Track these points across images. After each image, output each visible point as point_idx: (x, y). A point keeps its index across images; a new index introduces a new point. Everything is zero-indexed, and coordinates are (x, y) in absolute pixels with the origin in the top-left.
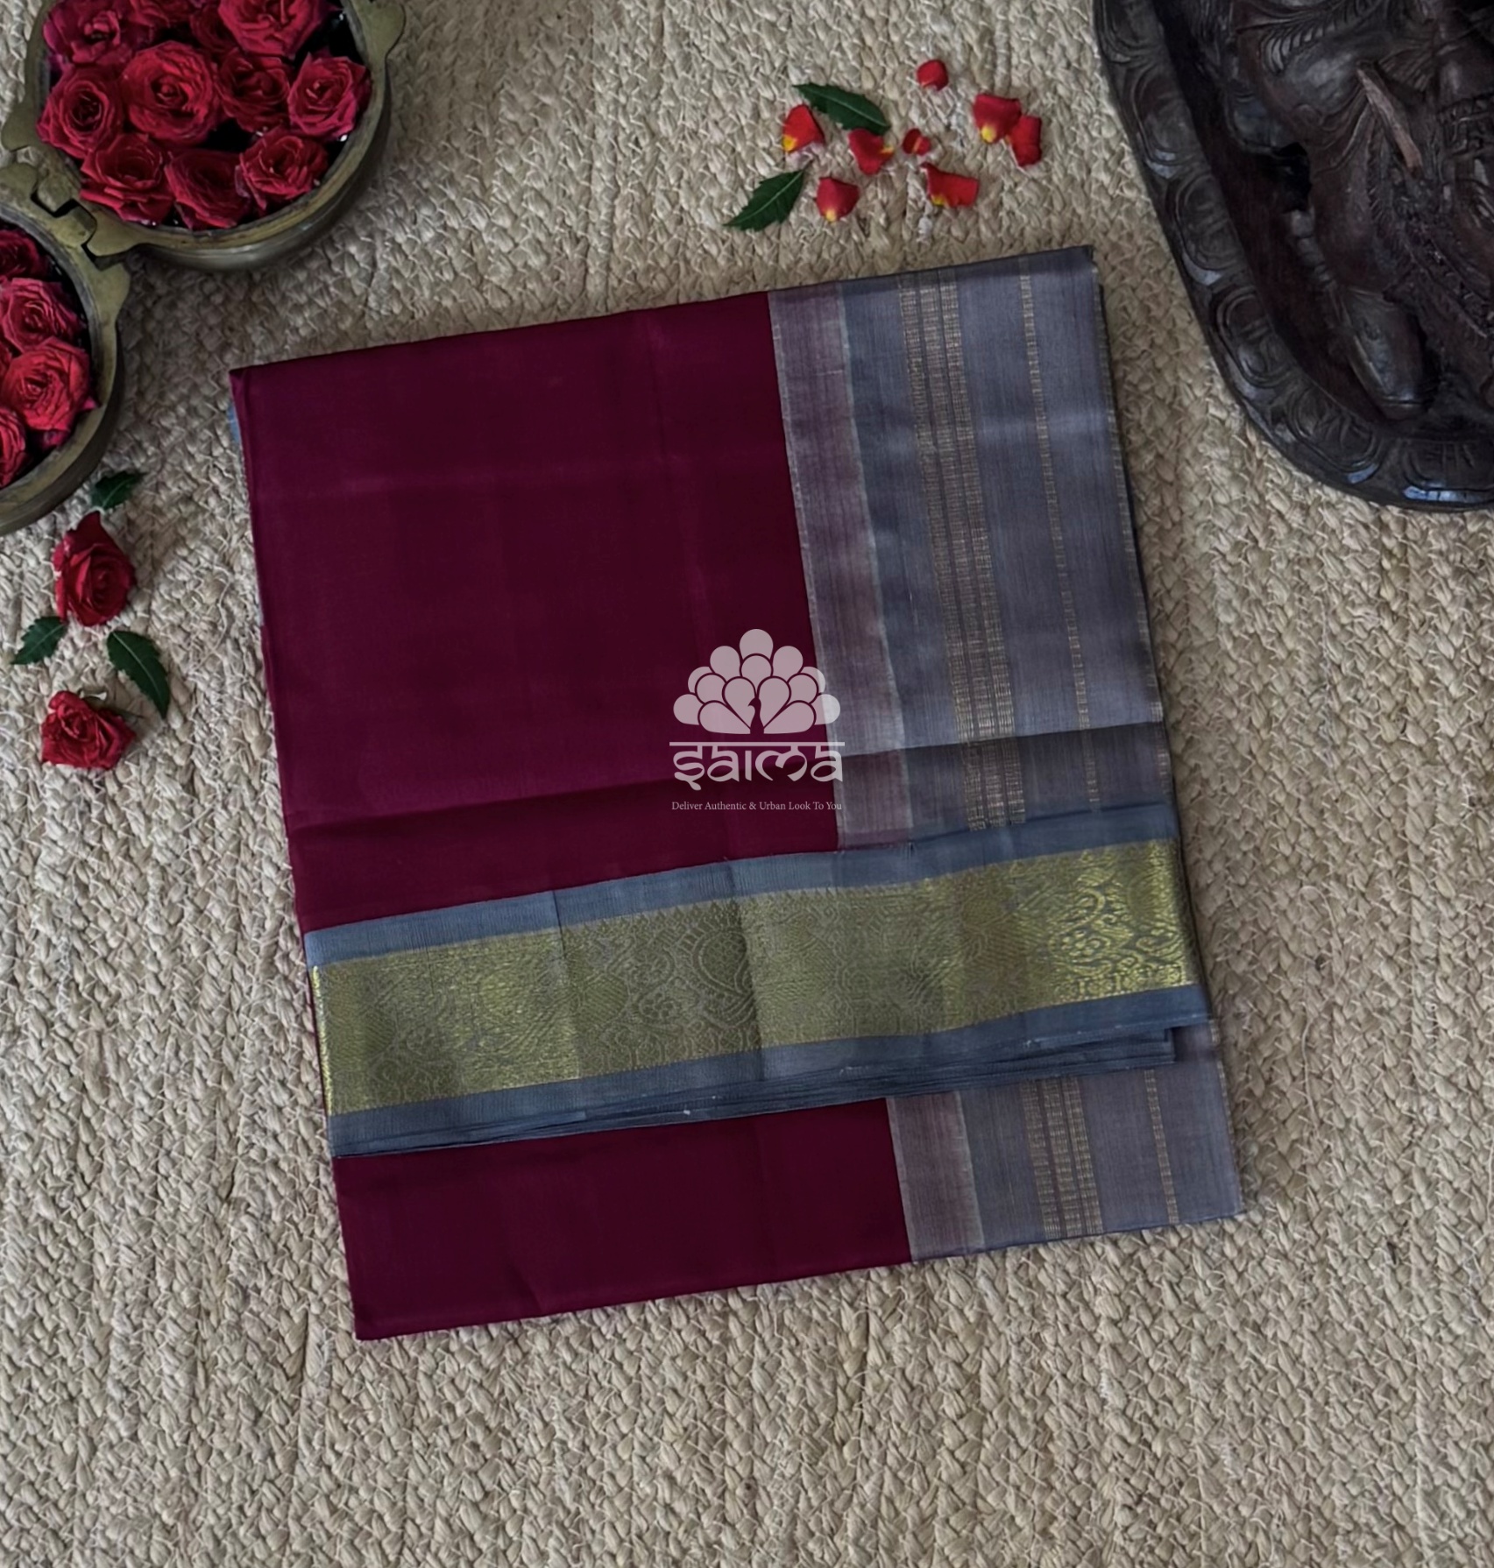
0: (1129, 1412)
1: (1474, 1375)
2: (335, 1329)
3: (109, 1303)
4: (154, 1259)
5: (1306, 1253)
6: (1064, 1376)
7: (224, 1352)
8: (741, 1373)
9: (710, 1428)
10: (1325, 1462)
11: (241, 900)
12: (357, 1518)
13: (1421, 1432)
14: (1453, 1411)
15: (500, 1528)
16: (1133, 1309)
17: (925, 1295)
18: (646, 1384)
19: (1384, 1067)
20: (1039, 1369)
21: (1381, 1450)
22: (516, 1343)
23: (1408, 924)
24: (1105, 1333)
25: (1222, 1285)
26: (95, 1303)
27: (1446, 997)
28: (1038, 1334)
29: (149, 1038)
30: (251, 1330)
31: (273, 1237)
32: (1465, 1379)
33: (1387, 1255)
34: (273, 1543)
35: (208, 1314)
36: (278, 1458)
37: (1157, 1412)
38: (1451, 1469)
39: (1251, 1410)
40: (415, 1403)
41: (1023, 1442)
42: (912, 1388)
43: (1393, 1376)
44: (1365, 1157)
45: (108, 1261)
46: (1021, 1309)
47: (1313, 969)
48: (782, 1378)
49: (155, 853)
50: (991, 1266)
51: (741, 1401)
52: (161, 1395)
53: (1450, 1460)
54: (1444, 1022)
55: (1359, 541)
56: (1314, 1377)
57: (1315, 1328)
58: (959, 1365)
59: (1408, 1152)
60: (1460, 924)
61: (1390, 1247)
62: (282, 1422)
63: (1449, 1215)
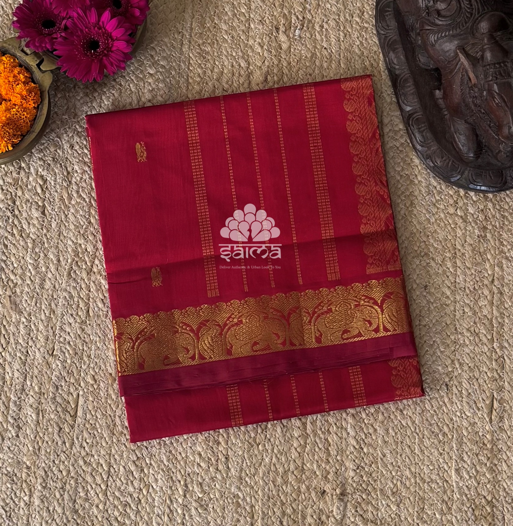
0: (356, 438)
1: (473, 430)
2: (88, 400)
3: (10, 389)
4: (26, 375)
6: (335, 424)
7: (49, 407)
9: (214, 437)
10: (422, 458)
11: (60, 252)
12: (94, 465)
13: (455, 449)
14: (466, 442)
15: (142, 470)
19: (446, 324)
20: (327, 422)
21: (441, 454)
23: (455, 276)
26: (6, 389)
27: (467, 301)
29: (27, 299)
30: (59, 399)
31: (67, 368)
32: (470, 431)
33: (445, 388)
34: (64, 473)
35: (44, 394)
36: (67, 444)
37: (366, 438)
38: (464, 461)
39: (398, 439)
40: (115, 426)
41: (320, 446)
42: (284, 427)
43: (446, 429)
44: (439, 354)
45: (10, 375)
47: (423, 289)
49: (31, 235)
52: (27, 422)
53: (464, 458)
54: (467, 310)
56: (419, 429)
58: (300, 420)
59: (454, 353)
60: (473, 277)
61: (447, 385)
62: (69, 432)
63: (467, 375)
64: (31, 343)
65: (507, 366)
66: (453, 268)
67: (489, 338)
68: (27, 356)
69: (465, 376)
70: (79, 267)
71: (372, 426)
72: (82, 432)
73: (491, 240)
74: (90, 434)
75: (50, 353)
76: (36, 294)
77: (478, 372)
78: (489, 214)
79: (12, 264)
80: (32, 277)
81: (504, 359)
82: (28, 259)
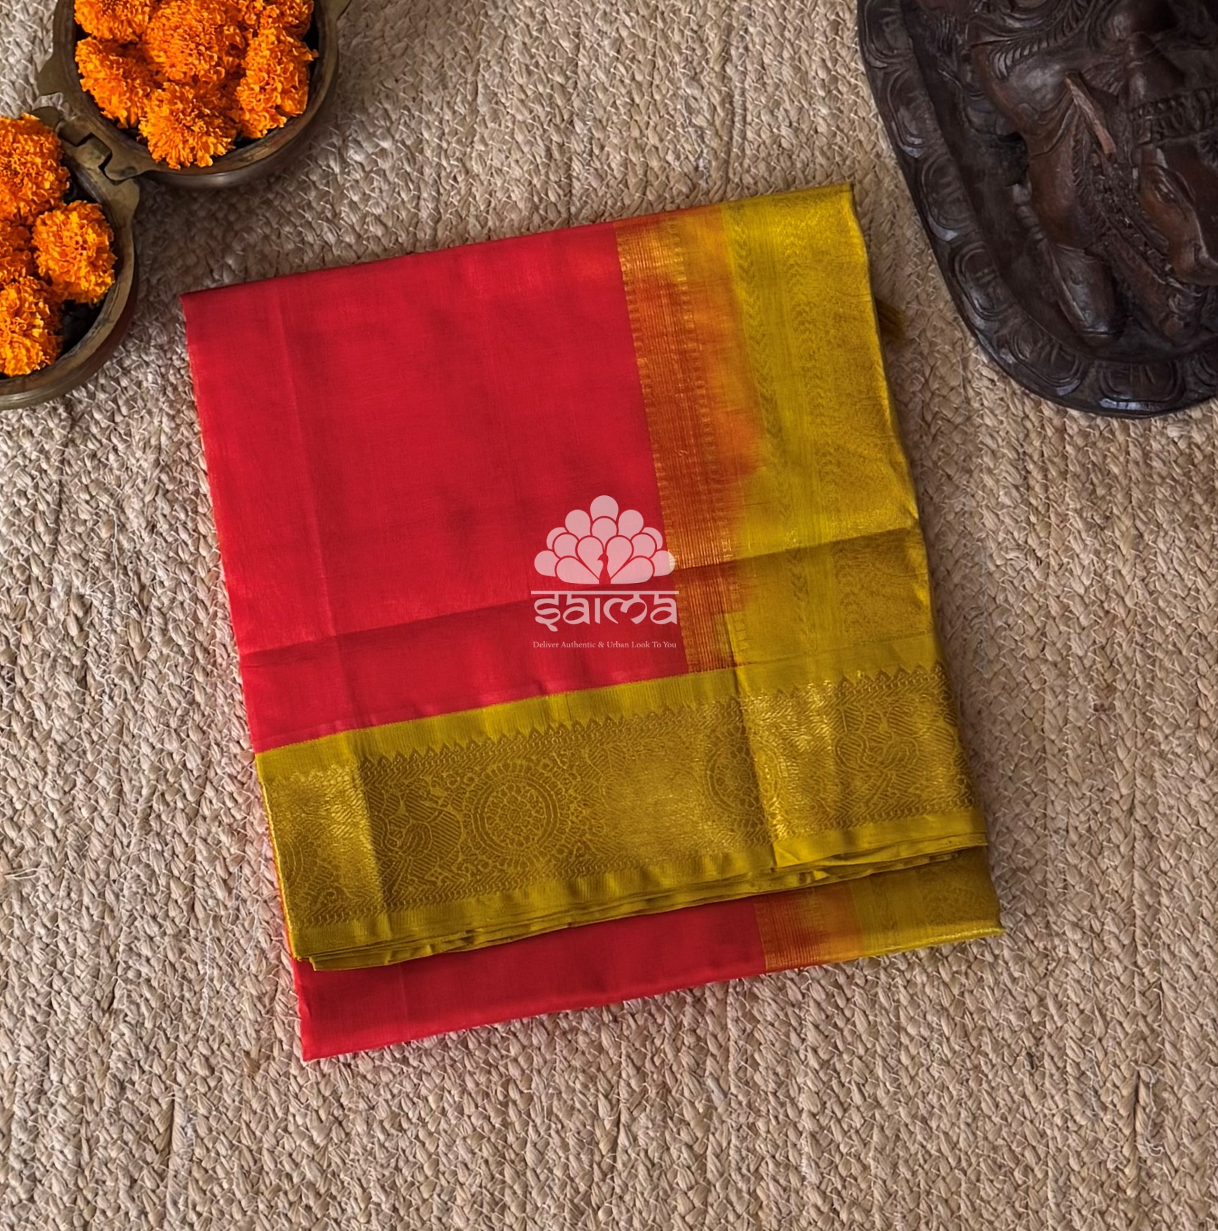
0: (823, 1187)
1: (1094, 1156)
2: (195, 1114)
3: (11, 1093)
4: (48, 1058)
5: (963, 1061)
6: (774, 1157)
7: (104, 1131)
8: (517, 1150)
9: (492, 1194)
11: (123, 772)
13: (1051, 1202)
14: (1077, 1185)
16: (828, 1105)
17: (665, 1090)
18: (444, 1159)
19: (1025, 914)
20: (754, 1151)
21: (1021, 1216)
22: (340, 1124)
23: (1046, 802)
24: (806, 1123)
25: (898, 1087)
27: (1073, 860)
28: (753, 1124)
29: (47, 882)
30: (127, 1114)
31: (145, 1040)
32: (1087, 1160)
33: (1027, 1062)
35: (91, 1101)
36: (150, 1217)
37: (844, 1187)
39: (919, 1186)
40: (260, 1173)
41: (739, 1209)
42: (653, 1165)
43: (1031, 1158)
44: (1009, 985)
45: (11, 1059)
46: (740, 1103)
48: (550, 1155)
49: (54, 734)
50: (717, 1067)
51: (517, 1173)
52: (53, 1166)
54: (1073, 879)
55: (1011, 498)
56: (969, 1159)
57: (969, 1120)
58: (690, 1147)
59: (1044, 982)
60: (1087, 803)
61: (1030, 1055)
62: (154, 1187)
63: (1077, 1031)
64: (57, 984)
65: (1169, 1007)
66: (1040, 782)
67: (1126, 942)
68: (49, 1014)
69: (1071, 1030)
70: (168, 805)
71: (859, 1160)
72: (186, 1188)
73: (1125, 716)
74: (204, 1192)
75: (106, 1007)
76: (67, 871)
77: (1101, 1023)
78: (1120, 655)
79: (11, 802)
80: (58, 833)
81: (1161, 989)
82: (48, 789)
